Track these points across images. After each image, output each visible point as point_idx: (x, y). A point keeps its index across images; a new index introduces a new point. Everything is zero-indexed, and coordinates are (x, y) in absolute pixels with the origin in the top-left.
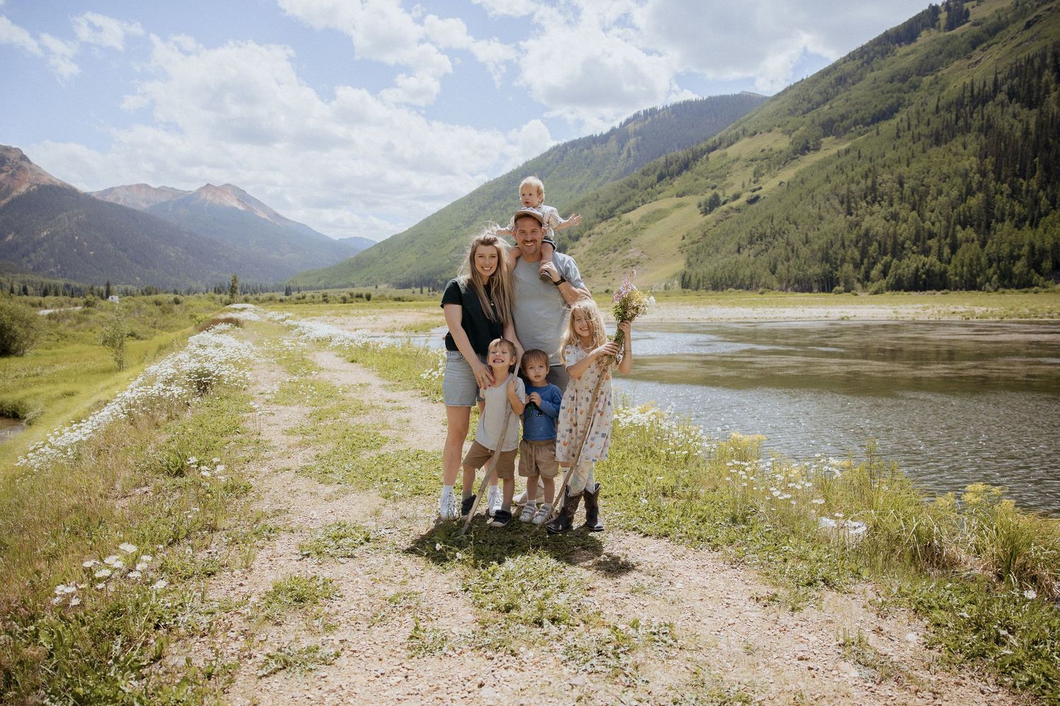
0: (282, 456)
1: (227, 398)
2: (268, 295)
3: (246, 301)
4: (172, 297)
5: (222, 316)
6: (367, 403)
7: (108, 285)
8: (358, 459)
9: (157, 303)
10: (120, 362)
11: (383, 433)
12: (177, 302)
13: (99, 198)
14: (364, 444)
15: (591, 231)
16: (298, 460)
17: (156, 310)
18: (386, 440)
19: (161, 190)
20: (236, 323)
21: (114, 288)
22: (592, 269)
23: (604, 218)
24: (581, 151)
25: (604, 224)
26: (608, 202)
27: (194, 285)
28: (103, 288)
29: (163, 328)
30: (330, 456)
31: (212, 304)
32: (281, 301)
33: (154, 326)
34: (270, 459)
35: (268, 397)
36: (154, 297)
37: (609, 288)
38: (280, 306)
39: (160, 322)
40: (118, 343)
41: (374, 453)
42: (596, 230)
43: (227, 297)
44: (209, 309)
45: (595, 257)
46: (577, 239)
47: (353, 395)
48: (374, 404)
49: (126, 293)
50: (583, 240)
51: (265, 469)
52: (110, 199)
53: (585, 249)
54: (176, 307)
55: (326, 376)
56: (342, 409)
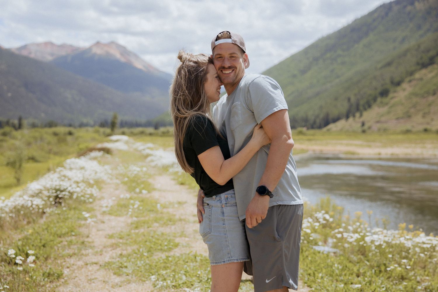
0: (96, 253)
1: (75, 209)
2: (140, 129)
3: (123, 133)
4: (67, 129)
5: (99, 146)
6: (177, 217)
7: (20, 119)
8: (150, 258)
9: (55, 134)
10: (18, 180)
11: (177, 240)
12: (70, 134)
13: (17, 52)
14: (159, 247)
15: (412, 78)
16: (106, 258)
17: (54, 139)
18: (177, 245)
19: (63, 46)
20: (107, 151)
21: (25, 122)
22: (412, 110)
23: (424, 66)
24: (405, 7)
25: (424, 71)
26: (428, 51)
27: (85, 121)
28: (16, 122)
29: (56, 154)
30: (129, 255)
31: (96, 136)
32: (151, 134)
33: (50, 152)
34: (87, 255)
35: (104, 209)
36: (54, 129)
37: (428, 127)
38: (148, 138)
39: (55, 149)
40: (18, 164)
41: (163, 256)
42: (417, 76)
43: (108, 130)
44: (94, 139)
45: (415, 100)
46: (398, 84)
47: (170, 210)
48: (183, 217)
49: (34, 126)
50: (405, 85)
51: (80, 263)
52: (25, 53)
53: (406, 93)
54: (69, 138)
55: (156, 195)
56: (156, 221)
